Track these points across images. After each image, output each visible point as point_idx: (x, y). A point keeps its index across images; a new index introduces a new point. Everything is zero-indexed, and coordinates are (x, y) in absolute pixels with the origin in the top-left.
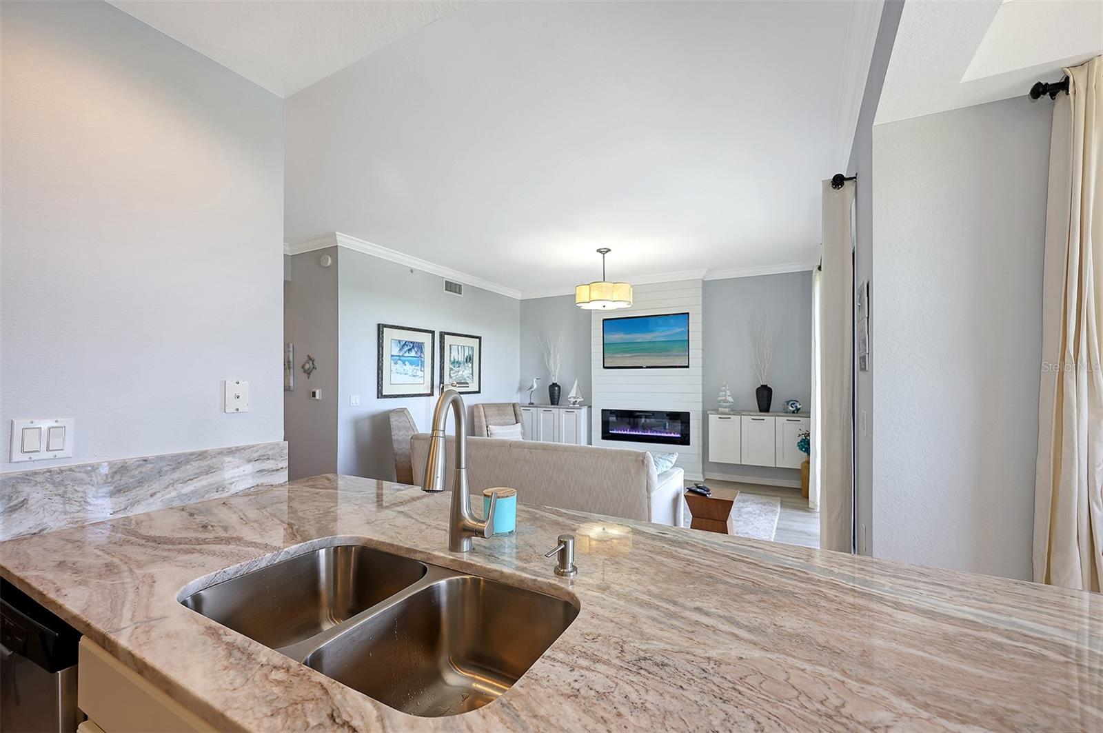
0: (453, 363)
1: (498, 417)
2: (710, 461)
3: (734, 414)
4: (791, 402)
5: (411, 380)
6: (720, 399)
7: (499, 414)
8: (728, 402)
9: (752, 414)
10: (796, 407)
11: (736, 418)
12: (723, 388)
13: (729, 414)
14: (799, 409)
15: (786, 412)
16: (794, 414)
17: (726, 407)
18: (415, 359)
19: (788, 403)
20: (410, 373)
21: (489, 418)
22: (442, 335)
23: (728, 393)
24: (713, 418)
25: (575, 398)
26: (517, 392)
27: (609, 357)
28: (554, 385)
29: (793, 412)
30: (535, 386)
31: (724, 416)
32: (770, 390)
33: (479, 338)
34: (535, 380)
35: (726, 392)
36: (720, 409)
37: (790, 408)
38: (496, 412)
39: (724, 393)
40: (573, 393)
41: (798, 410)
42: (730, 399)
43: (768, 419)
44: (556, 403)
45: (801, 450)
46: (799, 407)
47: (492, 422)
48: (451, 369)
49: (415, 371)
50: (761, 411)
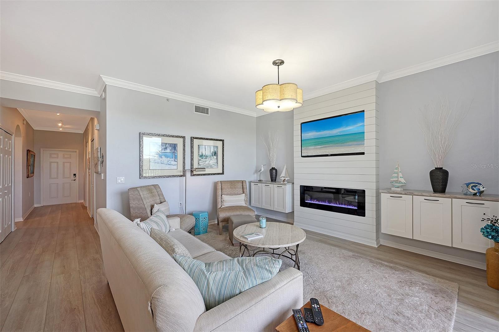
0: (201, 156)
1: (230, 190)
2: (382, 232)
3: (405, 194)
4: (472, 185)
5: (167, 167)
6: (392, 179)
7: (231, 188)
8: (400, 182)
9: (424, 194)
10: (479, 189)
11: (407, 198)
12: (395, 171)
13: (401, 194)
14: (483, 191)
15: (465, 194)
16: (475, 197)
17: (398, 187)
18: (170, 154)
19: (468, 185)
20: (166, 162)
21: (224, 190)
22: (192, 139)
23: (400, 175)
24: (385, 197)
25: (284, 177)
26: (254, 173)
27: (305, 149)
28: (273, 169)
29: (475, 194)
30: (263, 169)
31: (396, 195)
32: (446, 173)
33: (223, 141)
34: (262, 166)
35: (398, 174)
36: (392, 189)
37: (471, 190)
38: (229, 186)
39: (396, 175)
40: (283, 174)
41: (481, 193)
42: (402, 180)
43: (443, 201)
44: (274, 180)
45: (487, 236)
46: (482, 189)
47: (225, 193)
48: (199, 160)
49: (170, 161)
50: (435, 191)
